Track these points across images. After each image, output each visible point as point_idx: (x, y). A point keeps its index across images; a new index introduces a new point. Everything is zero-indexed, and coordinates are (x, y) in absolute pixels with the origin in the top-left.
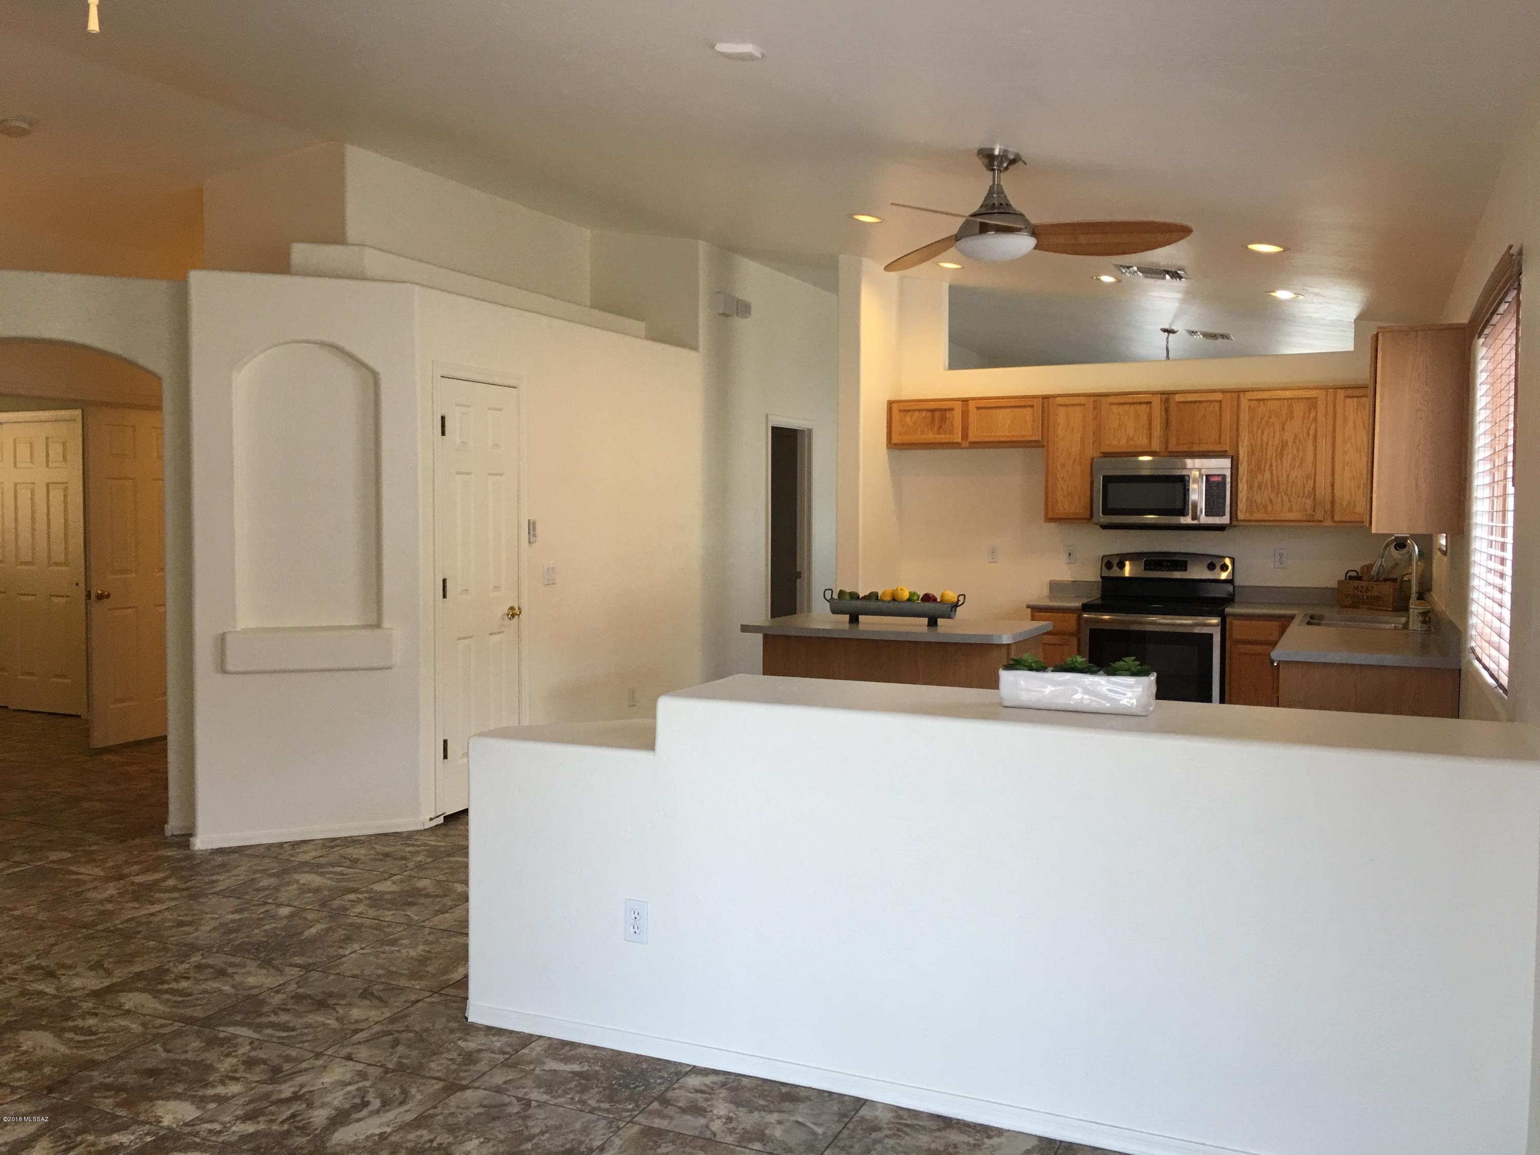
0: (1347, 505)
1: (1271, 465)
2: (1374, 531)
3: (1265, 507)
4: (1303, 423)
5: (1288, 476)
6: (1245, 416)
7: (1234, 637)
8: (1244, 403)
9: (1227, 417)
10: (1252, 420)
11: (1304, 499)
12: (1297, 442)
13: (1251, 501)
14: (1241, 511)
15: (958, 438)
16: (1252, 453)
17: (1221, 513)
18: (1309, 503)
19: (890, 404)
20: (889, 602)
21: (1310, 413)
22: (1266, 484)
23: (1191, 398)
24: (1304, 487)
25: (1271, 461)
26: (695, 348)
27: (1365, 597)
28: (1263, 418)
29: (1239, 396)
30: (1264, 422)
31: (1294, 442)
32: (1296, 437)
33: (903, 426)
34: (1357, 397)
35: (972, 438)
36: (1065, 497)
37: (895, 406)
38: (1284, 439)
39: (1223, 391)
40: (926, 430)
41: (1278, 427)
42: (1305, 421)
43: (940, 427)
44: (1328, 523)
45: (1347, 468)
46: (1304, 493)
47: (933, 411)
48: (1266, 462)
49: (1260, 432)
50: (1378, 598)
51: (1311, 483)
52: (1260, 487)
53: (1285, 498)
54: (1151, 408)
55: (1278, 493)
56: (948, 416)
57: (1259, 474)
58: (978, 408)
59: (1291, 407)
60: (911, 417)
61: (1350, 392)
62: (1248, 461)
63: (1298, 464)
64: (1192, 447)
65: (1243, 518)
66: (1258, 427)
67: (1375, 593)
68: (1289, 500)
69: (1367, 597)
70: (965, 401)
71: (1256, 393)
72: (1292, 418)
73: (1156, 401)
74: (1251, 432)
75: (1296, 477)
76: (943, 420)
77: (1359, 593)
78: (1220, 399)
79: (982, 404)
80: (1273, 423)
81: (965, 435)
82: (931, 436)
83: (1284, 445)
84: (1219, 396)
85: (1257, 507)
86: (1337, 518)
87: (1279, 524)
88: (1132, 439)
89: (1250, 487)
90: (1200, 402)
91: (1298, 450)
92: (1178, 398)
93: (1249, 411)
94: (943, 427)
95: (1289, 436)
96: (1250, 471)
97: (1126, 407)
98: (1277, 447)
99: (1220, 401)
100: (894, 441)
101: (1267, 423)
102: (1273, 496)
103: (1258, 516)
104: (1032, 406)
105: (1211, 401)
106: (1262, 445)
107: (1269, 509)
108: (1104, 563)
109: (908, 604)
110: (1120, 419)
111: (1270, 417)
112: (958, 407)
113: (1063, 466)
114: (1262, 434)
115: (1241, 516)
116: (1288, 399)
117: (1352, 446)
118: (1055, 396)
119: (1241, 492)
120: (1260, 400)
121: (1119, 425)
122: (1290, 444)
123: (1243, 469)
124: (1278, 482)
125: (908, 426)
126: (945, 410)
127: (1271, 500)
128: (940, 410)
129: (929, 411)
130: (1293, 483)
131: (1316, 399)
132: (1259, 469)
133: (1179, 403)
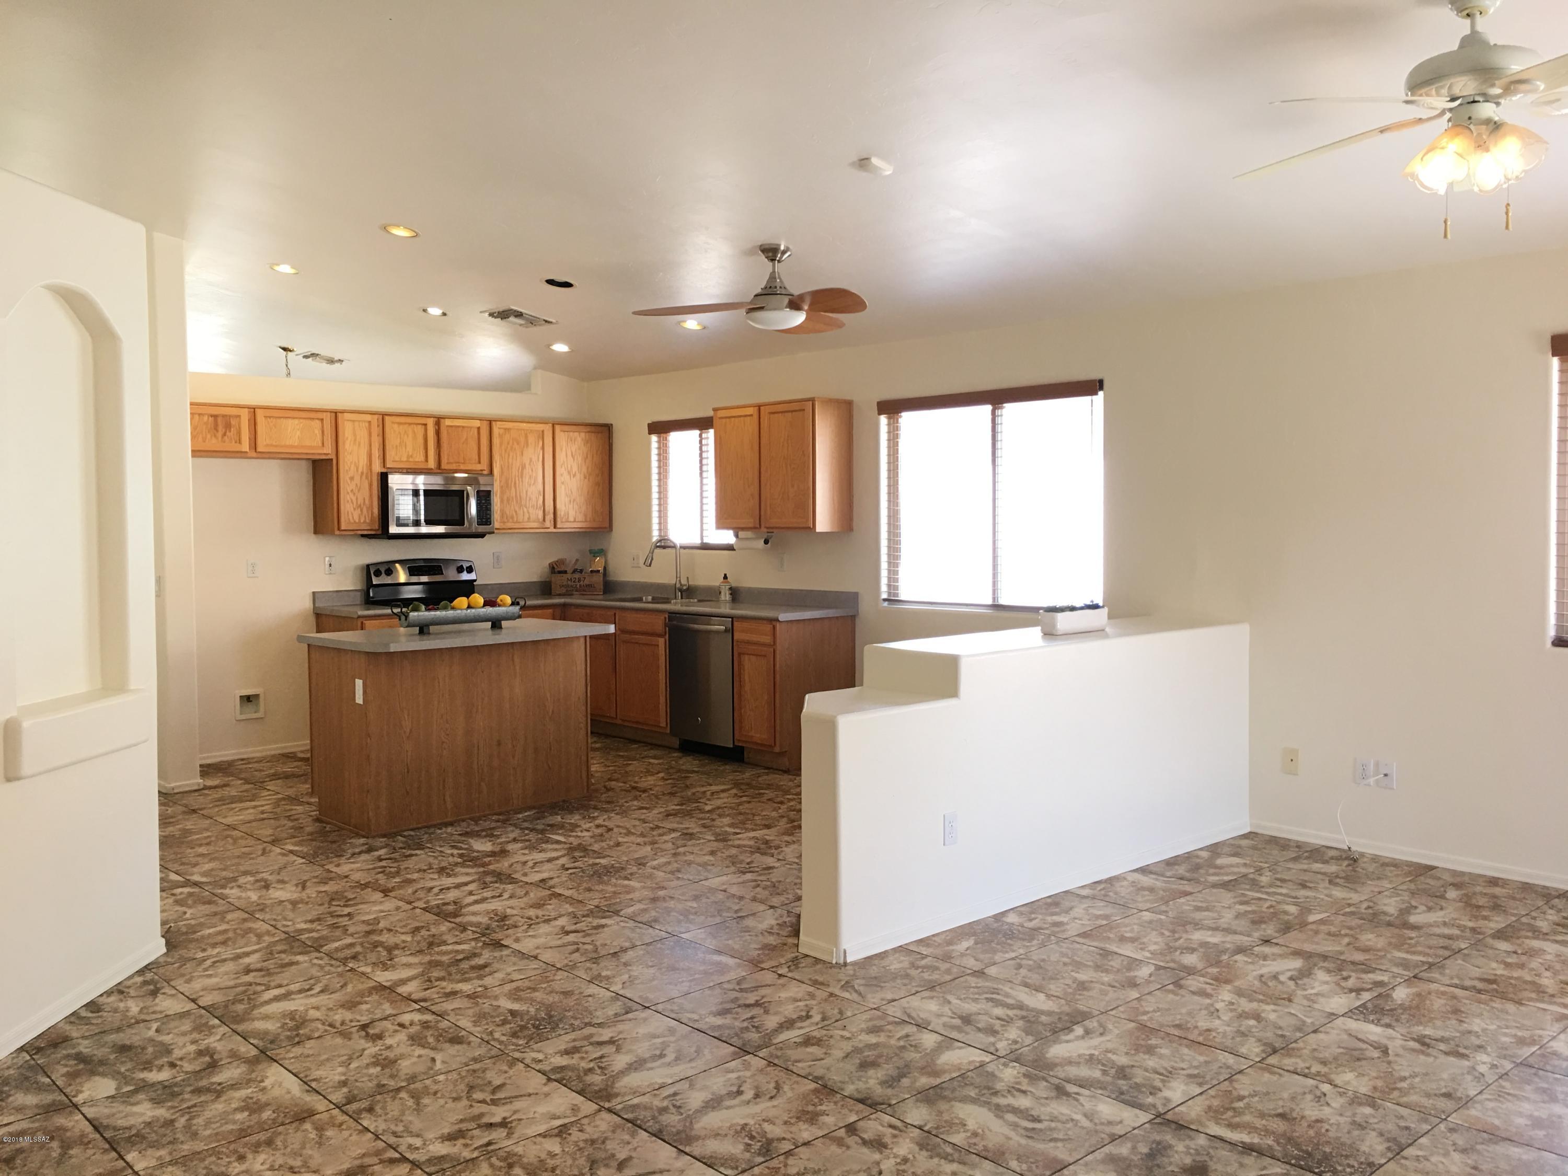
0: (564, 520)
1: (515, 483)
3: (512, 517)
4: (534, 452)
5: (526, 492)
6: (496, 442)
8: (496, 431)
9: (484, 441)
10: (501, 444)
11: (537, 510)
12: (532, 464)
13: (503, 513)
14: (497, 521)
15: (245, 447)
16: (501, 472)
17: (488, 523)
18: (540, 514)
21: (538, 442)
22: (512, 498)
23: (457, 422)
24: (537, 502)
25: (515, 479)
27: (578, 586)
28: (508, 443)
29: (491, 425)
30: (509, 447)
31: (529, 464)
32: (531, 460)
34: (568, 431)
35: (260, 448)
36: (354, 509)
38: (523, 464)
39: (482, 420)
40: (209, 436)
41: (518, 452)
42: (536, 448)
43: (225, 434)
44: (552, 529)
46: (537, 506)
47: (215, 417)
48: (512, 481)
49: (507, 455)
51: (541, 498)
52: (508, 500)
53: (525, 510)
54: (426, 430)
55: (521, 505)
56: (233, 423)
57: (507, 490)
58: (267, 417)
59: (526, 437)
61: (566, 428)
62: (499, 479)
63: (533, 481)
64: (460, 466)
65: (498, 527)
66: (505, 451)
67: (586, 582)
68: (528, 512)
69: (580, 586)
70: (253, 410)
71: (504, 423)
72: (527, 445)
73: (431, 423)
74: (501, 455)
75: (532, 493)
76: (228, 426)
77: (572, 583)
79: (274, 413)
80: (515, 449)
81: (253, 444)
82: (214, 443)
83: (523, 467)
84: (477, 423)
85: (507, 517)
86: (558, 531)
88: (411, 456)
89: (502, 501)
90: (463, 427)
91: (532, 471)
92: (448, 422)
93: (499, 438)
94: (229, 434)
95: (526, 460)
96: (501, 488)
97: (406, 426)
98: (519, 469)
101: (512, 448)
102: (517, 509)
103: (508, 525)
104: (322, 420)
106: (508, 465)
107: (515, 519)
108: (372, 572)
110: (401, 438)
111: (513, 444)
112: (245, 415)
113: (352, 479)
114: (508, 457)
115: (496, 525)
116: (525, 430)
117: (565, 470)
118: (343, 412)
119: (496, 505)
120: (505, 429)
121: (400, 443)
122: (527, 466)
123: (497, 486)
124: (520, 497)
126: (230, 416)
127: (515, 511)
128: (224, 416)
129: (212, 416)
130: (530, 499)
131: (543, 431)
132: (507, 486)
133: (448, 426)
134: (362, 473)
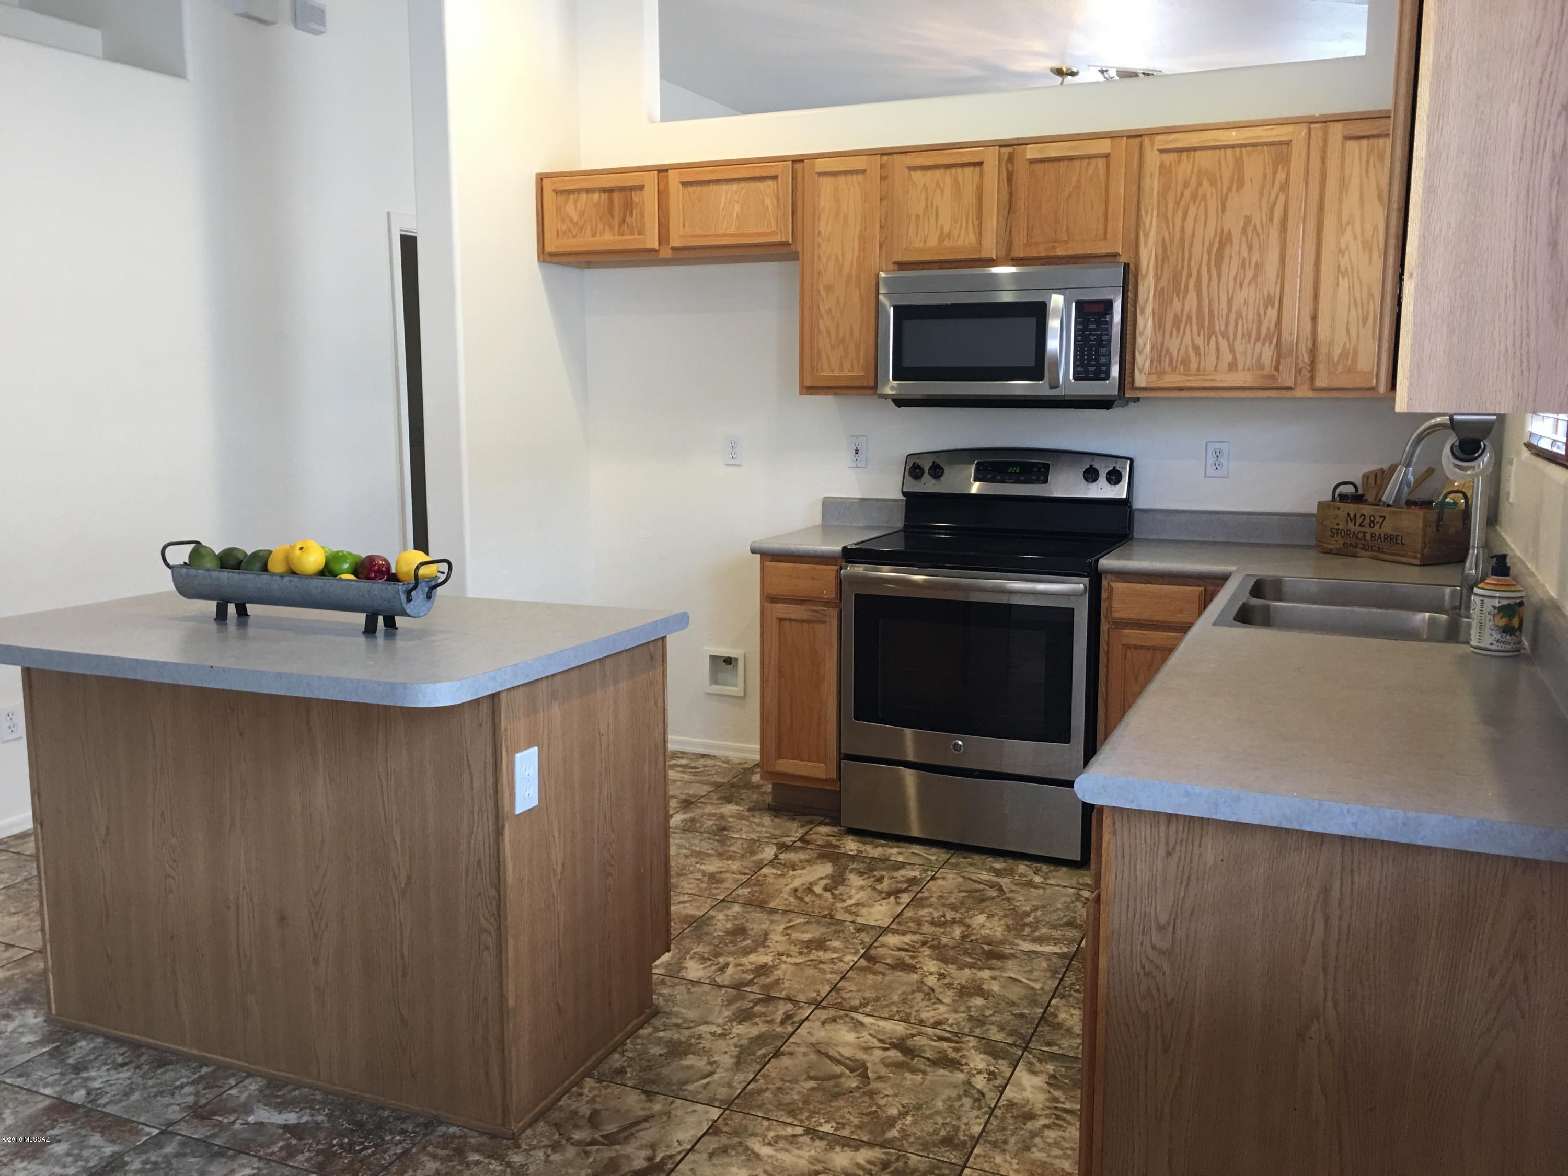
0: (1340, 356)
1: (1199, 280)
2: (1401, 404)
3: (1185, 362)
4: (1261, 194)
5: (1230, 301)
6: (1152, 184)
7: (1116, 615)
8: (1152, 159)
9: (1119, 188)
10: (1165, 191)
11: (1259, 345)
12: (1250, 231)
13: (1159, 352)
14: (1141, 371)
15: (653, 242)
16: (1164, 257)
17: (1102, 375)
18: (1268, 354)
19: (541, 179)
20: (282, 576)
21: (1275, 173)
22: (1189, 318)
23: (1053, 151)
24: (1260, 324)
25: (1199, 271)
27: (1368, 537)
28: (1186, 185)
29: (1141, 145)
30: (1187, 193)
31: (1244, 231)
32: (1248, 220)
33: (563, 221)
34: (1374, 138)
35: (675, 242)
36: (832, 347)
37: (546, 182)
38: (1226, 231)
39: (1113, 136)
40: (600, 226)
41: (1213, 204)
42: (1266, 191)
43: (623, 222)
44: (1303, 391)
45: (1344, 283)
46: (1259, 332)
47: (610, 191)
48: (1189, 275)
49: (1180, 214)
50: (1392, 539)
51: (1272, 313)
52: (1177, 320)
53: (1223, 344)
54: (982, 175)
55: (1212, 333)
56: (636, 199)
57: (1175, 299)
58: (685, 184)
59: (1239, 164)
60: (575, 202)
61: (1355, 128)
62: (1156, 274)
63: (1250, 274)
64: (1054, 248)
65: (1143, 385)
66: (1177, 204)
67: (1387, 528)
68: (1232, 350)
69: (1373, 536)
70: (662, 171)
71: (1174, 136)
72: (1241, 184)
73: (991, 159)
74: (1163, 217)
75: (1246, 303)
76: (629, 207)
77: (1357, 528)
78: (1108, 151)
79: (691, 176)
80: (1204, 197)
81: (663, 237)
82: (608, 239)
83: (1225, 239)
84: (1104, 146)
85: (1171, 361)
86: (1319, 383)
87: (1211, 394)
88: (949, 235)
89: (1159, 324)
90: (1071, 159)
91: (1250, 248)
92: (1032, 152)
93: (1160, 173)
94: (628, 219)
95: (1233, 223)
96: (1159, 293)
97: (938, 173)
98: (1211, 245)
99: (1107, 156)
100: (548, 249)
101: (1194, 196)
102: (1199, 341)
103: (1172, 380)
104: (775, 178)
105: (1090, 157)
106: (1182, 240)
107: (1194, 366)
108: (908, 468)
109: (320, 582)
110: (927, 199)
111: (1199, 184)
112: (651, 183)
113: (829, 288)
114: (1184, 218)
115: (1140, 380)
116: (1233, 147)
117: (1355, 238)
118: (814, 157)
119: (1141, 334)
120: (1180, 151)
121: (926, 210)
122: (1236, 235)
123: (1147, 289)
124: (1211, 313)
125: (571, 220)
126: (631, 188)
127: (1196, 349)
128: (622, 189)
129: (604, 190)
130: (1239, 315)
131: (1291, 144)
132: (1176, 289)
133: (1032, 162)
134: (849, 278)
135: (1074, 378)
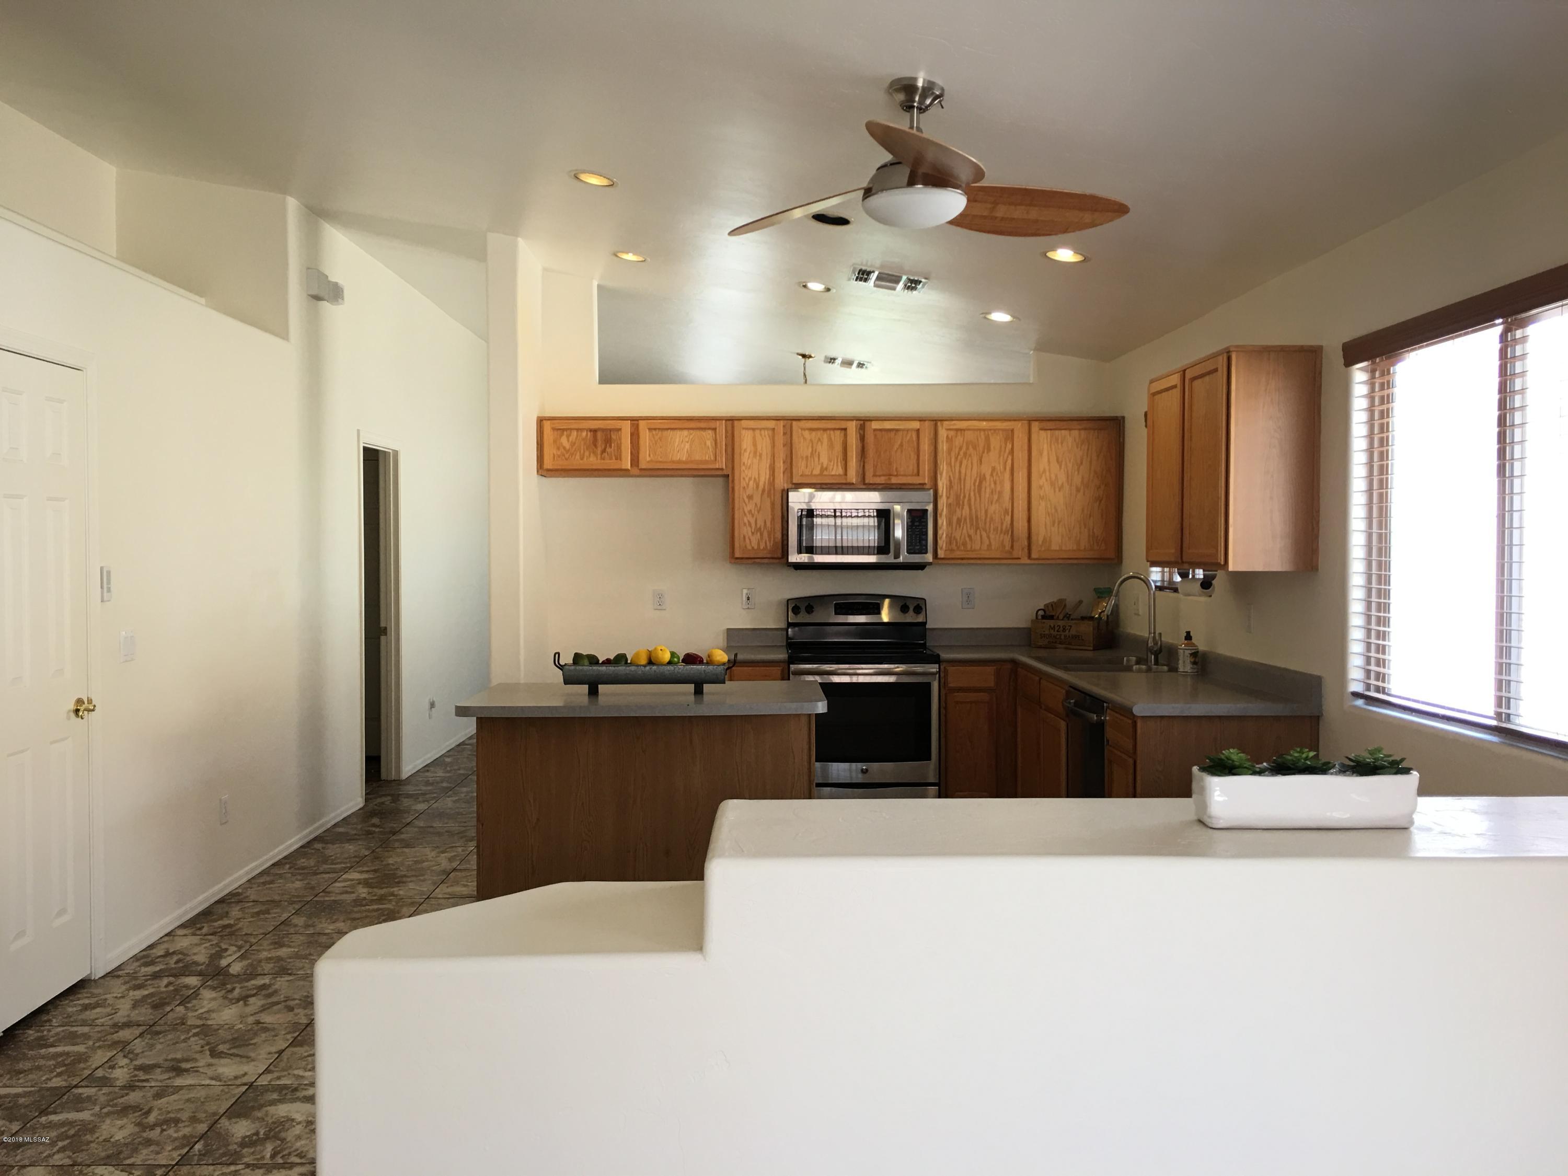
0: (1043, 542)
1: (969, 500)
2: (1231, 568)
3: (964, 544)
4: (1000, 457)
5: (986, 512)
6: (943, 446)
7: (951, 685)
8: (943, 433)
9: (926, 447)
10: (950, 451)
11: (1002, 535)
12: (994, 474)
13: (950, 539)
14: (941, 548)
15: (627, 464)
16: (950, 486)
17: (924, 551)
18: (1007, 539)
19: (541, 421)
20: (645, 666)
21: (1006, 444)
22: (965, 519)
23: (888, 425)
24: (1002, 524)
25: (970, 495)
26: (284, 335)
27: (1063, 637)
28: (960, 448)
29: (936, 425)
30: (962, 453)
31: (992, 475)
32: (994, 469)
33: (558, 449)
34: (1051, 430)
35: (643, 465)
36: (753, 533)
37: (545, 422)
38: (982, 474)
39: (921, 420)
40: (587, 453)
41: (975, 459)
42: (1002, 453)
43: (604, 451)
44: (1025, 560)
45: (1043, 504)
46: (1002, 529)
47: (594, 431)
48: (964, 497)
49: (958, 464)
50: (1076, 637)
51: (1008, 518)
52: (959, 521)
53: (984, 535)
54: (846, 436)
55: (977, 528)
56: (614, 437)
57: (957, 509)
58: (651, 429)
59: (987, 439)
60: (568, 437)
61: (1044, 424)
62: (947, 495)
63: (996, 497)
64: (890, 479)
65: (942, 556)
66: (956, 458)
67: (1073, 632)
68: (988, 537)
69: (1065, 636)
70: (635, 421)
71: (954, 422)
72: (989, 450)
73: (852, 427)
74: (949, 464)
75: (994, 513)
76: (608, 441)
77: (1056, 633)
78: (918, 427)
79: (657, 424)
80: (970, 455)
81: (635, 460)
82: (593, 461)
83: (982, 479)
84: (916, 425)
85: (957, 543)
86: (1034, 555)
87: (979, 562)
88: (826, 469)
89: (950, 523)
90: (897, 430)
91: (995, 483)
92: (875, 425)
93: (947, 441)
94: (608, 450)
95: (986, 470)
96: (949, 506)
97: (819, 433)
98: (975, 481)
99: (918, 430)
100: (545, 465)
101: (965, 454)
102: (972, 532)
103: (958, 554)
104: (714, 429)
105: (908, 430)
106: (960, 479)
107: (969, 547)
108: (790, 608)
109: (670, 668)
110: (812, 447)
111: (967, 448)
112: (627, 427)
113: (750, 497)
114: (960, 466)
115: (941, 554)
116: (984, 430)
117: (1047, 480)
118: (740, 419)
119: (941, 528)
120: (957, 430)
121: (812, 453)
122: (988, 477)
123: (942, 502)
124: (977, 517)
125: (564, 448)
126: (611, 430)
127: (970, 536)
128: (603, 430)
129: (591, 430)
130: (992, 519)
131: (1012, 431)
132: (958, 504)
133: (875, 430)
134: (763, 491)
135: (908, 552)
